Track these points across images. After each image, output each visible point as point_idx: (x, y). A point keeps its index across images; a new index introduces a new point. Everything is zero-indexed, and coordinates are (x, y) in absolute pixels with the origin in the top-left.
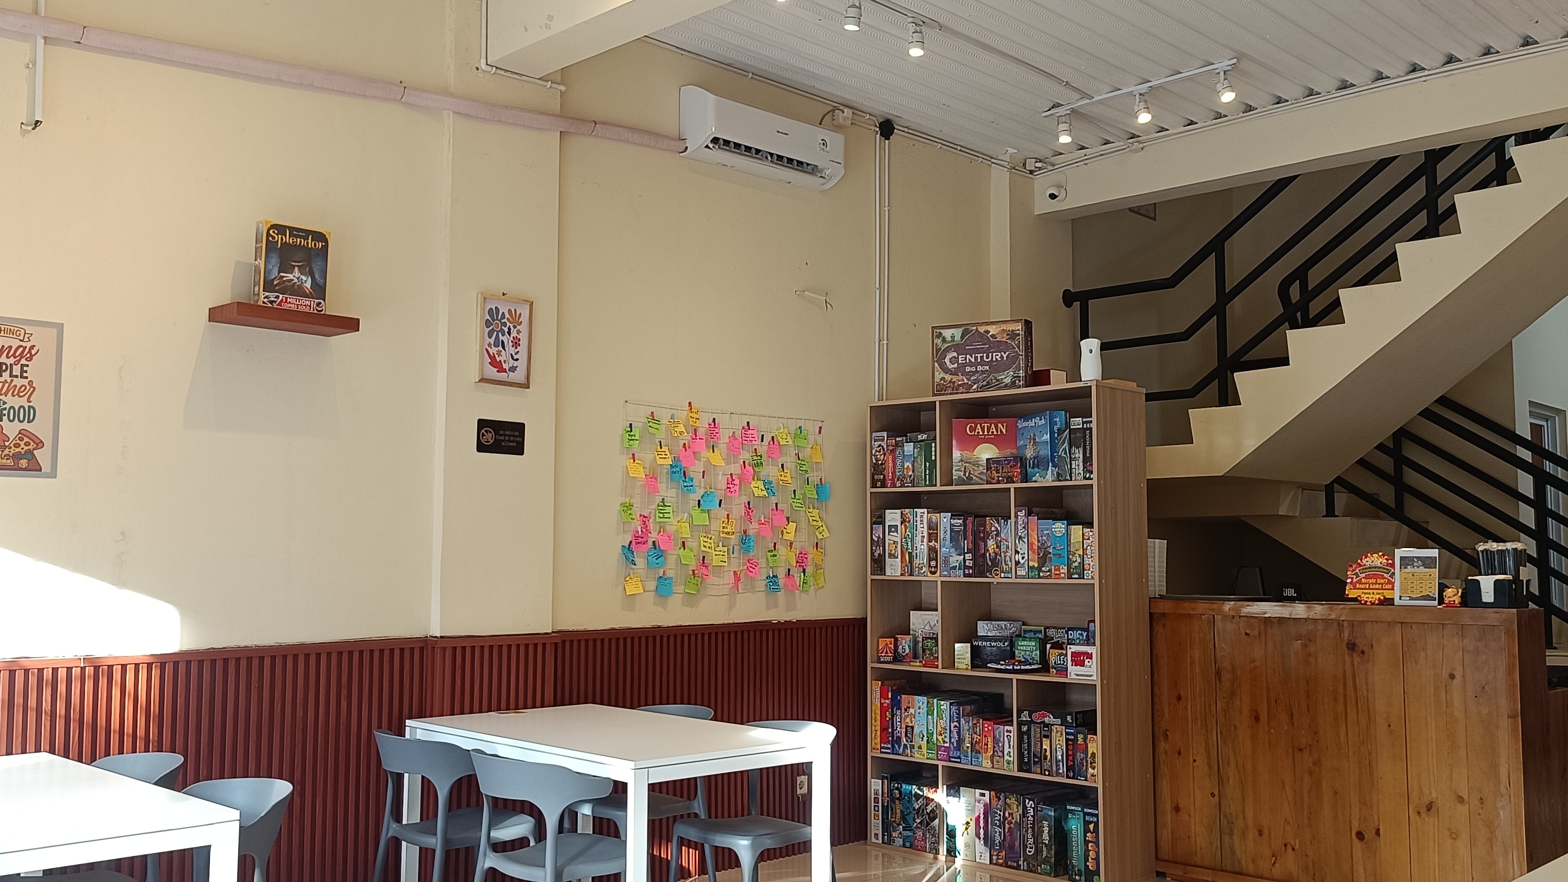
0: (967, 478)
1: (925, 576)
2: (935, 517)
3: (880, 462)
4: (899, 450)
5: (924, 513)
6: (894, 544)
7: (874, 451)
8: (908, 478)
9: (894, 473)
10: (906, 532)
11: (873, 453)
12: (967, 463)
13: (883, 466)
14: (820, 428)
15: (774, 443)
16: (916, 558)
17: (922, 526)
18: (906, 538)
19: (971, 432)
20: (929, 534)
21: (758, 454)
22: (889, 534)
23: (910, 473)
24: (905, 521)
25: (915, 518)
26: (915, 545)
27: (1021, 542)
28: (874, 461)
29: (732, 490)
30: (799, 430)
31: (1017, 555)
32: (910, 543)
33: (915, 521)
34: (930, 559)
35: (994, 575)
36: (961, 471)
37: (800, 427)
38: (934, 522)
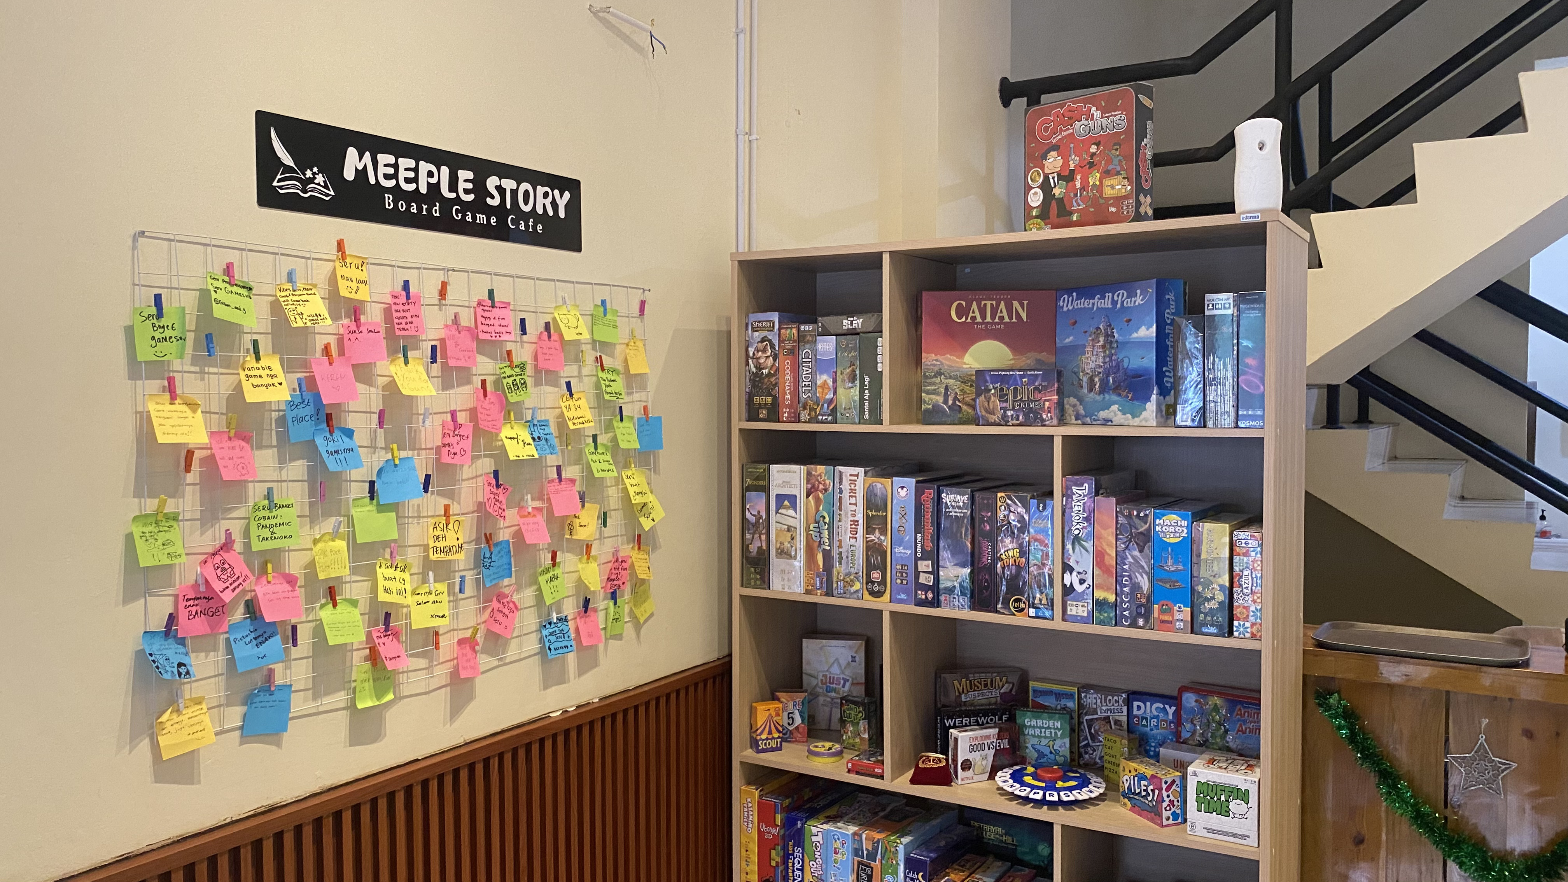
0: (949, 407)
1: (858, 598)
2: (882, 485)
3: (765, 371)
4: (806, 350)
5: (857, 476)
6: (788, 530)
7: (751, 351)
8: (826, 405)
9: (796, 393)
10: (817, 510)
11: (751, 354)
12: (950, 378)
13: (773, 379)
14: (643, 303)
15: (549, 337)
16: (840, 563)
17: (853, 500)
18: (818, 523)
19: (960, 318)
20: (869, 520)
21: (516, 362)
22: (777, 512)
23: (830, 396)
24: (817, 489)
25: (837, 485)
26: (836, 538)
27: (1077, 547)
28: (754, 370)
29: (456, 449)
30: (602, 309)
31: (1067, 576)
32: (826, 533)
33: (837, 491)
34: (870, 567)
35: (1012, 609)
36: (938, 394)
37: (603, 302)
38: (879, 493)
